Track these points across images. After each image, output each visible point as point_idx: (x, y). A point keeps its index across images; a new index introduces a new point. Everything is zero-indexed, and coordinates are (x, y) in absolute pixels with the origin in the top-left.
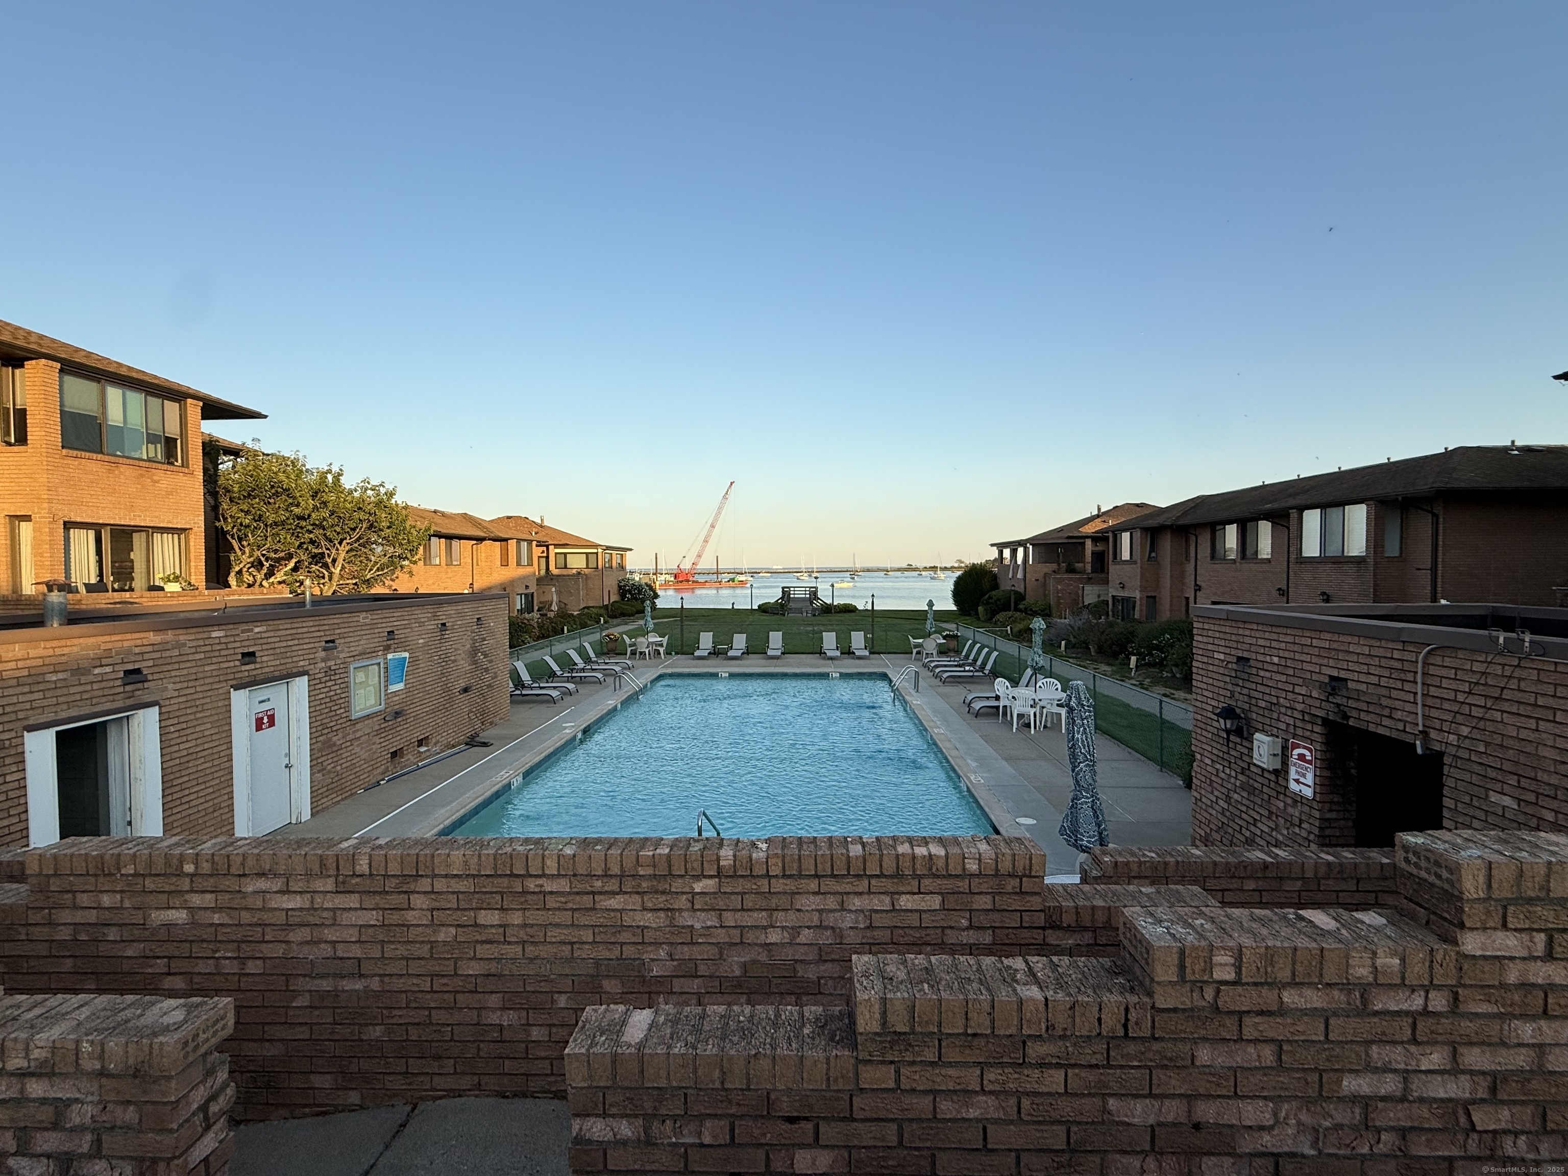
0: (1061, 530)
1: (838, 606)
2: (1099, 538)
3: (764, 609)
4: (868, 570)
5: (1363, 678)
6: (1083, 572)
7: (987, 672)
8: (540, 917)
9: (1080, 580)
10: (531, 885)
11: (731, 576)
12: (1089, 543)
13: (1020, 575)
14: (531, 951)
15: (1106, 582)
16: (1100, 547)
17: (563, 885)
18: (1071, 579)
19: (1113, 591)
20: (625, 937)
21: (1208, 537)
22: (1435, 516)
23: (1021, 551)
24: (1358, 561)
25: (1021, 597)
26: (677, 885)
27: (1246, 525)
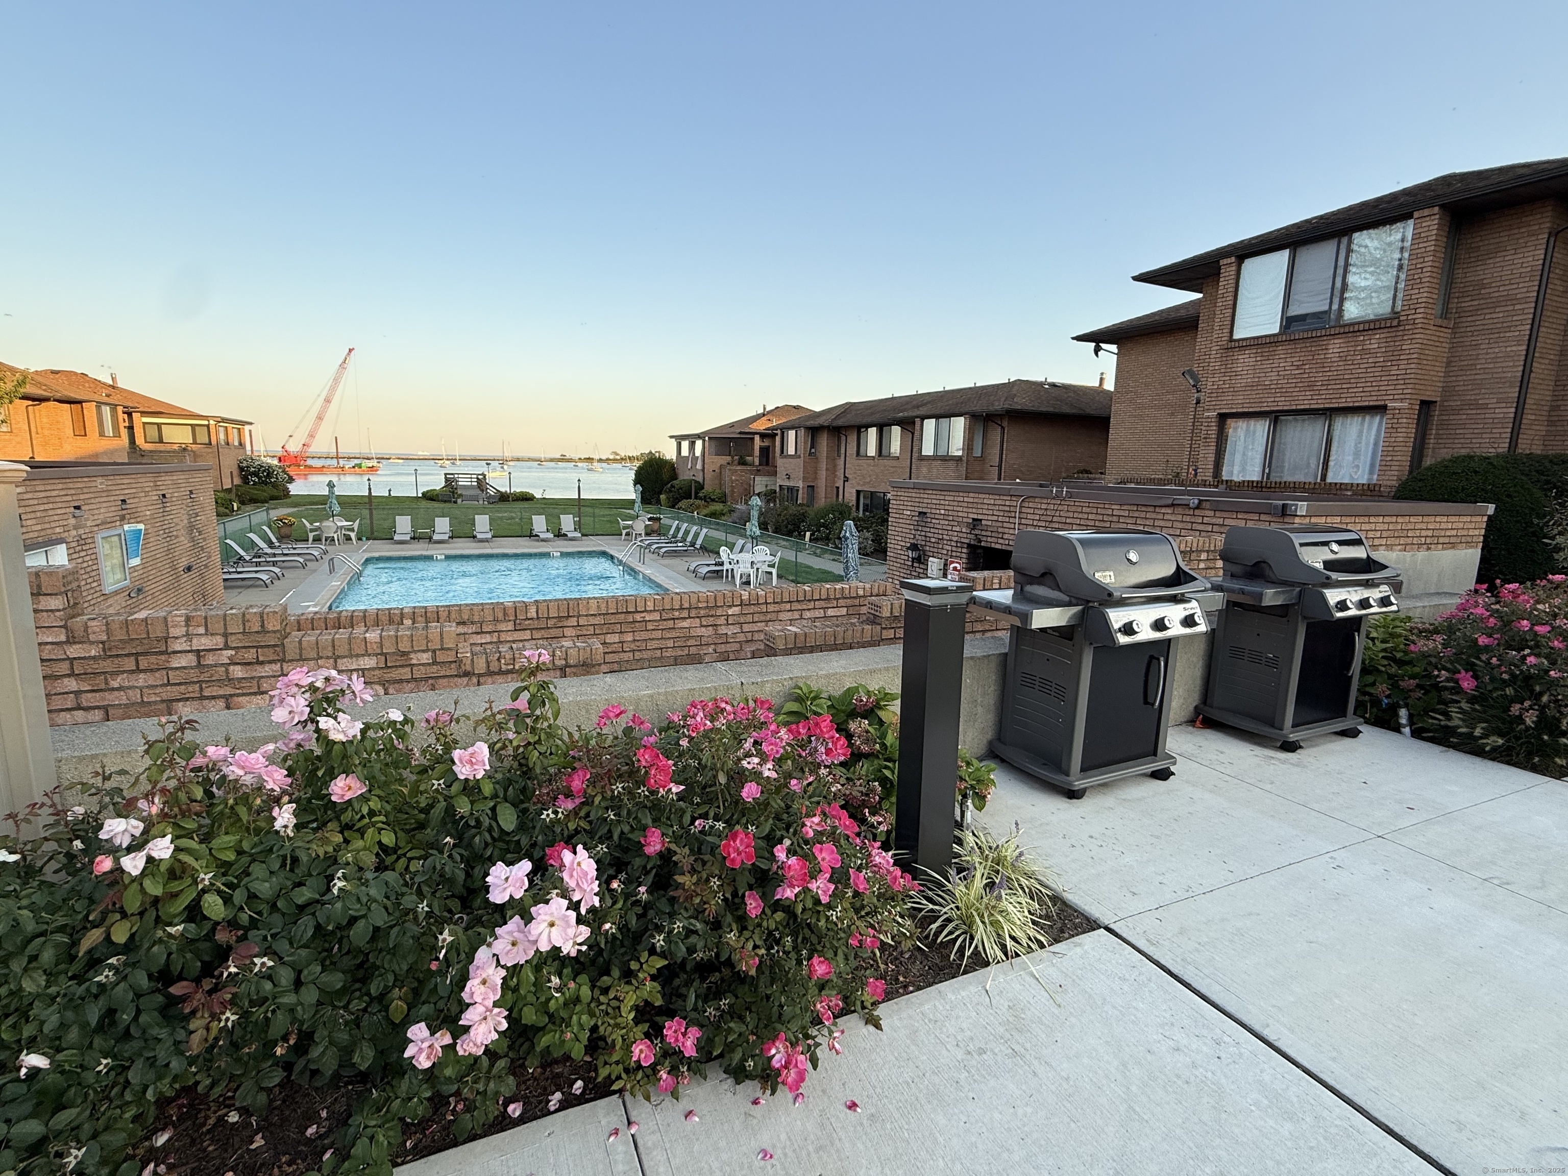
0: (732, 425)
1: (515, 494)
2: (768, 435)
3: (429, 496)
4: (518, 460)
5: (990, 518)
6: (752, 464)
7: (698, 546)
8: (644, 635)
9: (751, 472)
10: (638, 617)
11: (357, 461)
12: (757, 438)
13: (699, 466)
14: (638, 655)
15: (775, 474)
16: (766, 443)
17: (656, 616)
18: (742, 471)
19: (781, 481)
20: (691, 642)
21: (855, 437)
22: (1003, 428)
23: (699, 444)
24: (958, 459)
25: (700, 486)
26: (719, 612)
27: (882, 427)
